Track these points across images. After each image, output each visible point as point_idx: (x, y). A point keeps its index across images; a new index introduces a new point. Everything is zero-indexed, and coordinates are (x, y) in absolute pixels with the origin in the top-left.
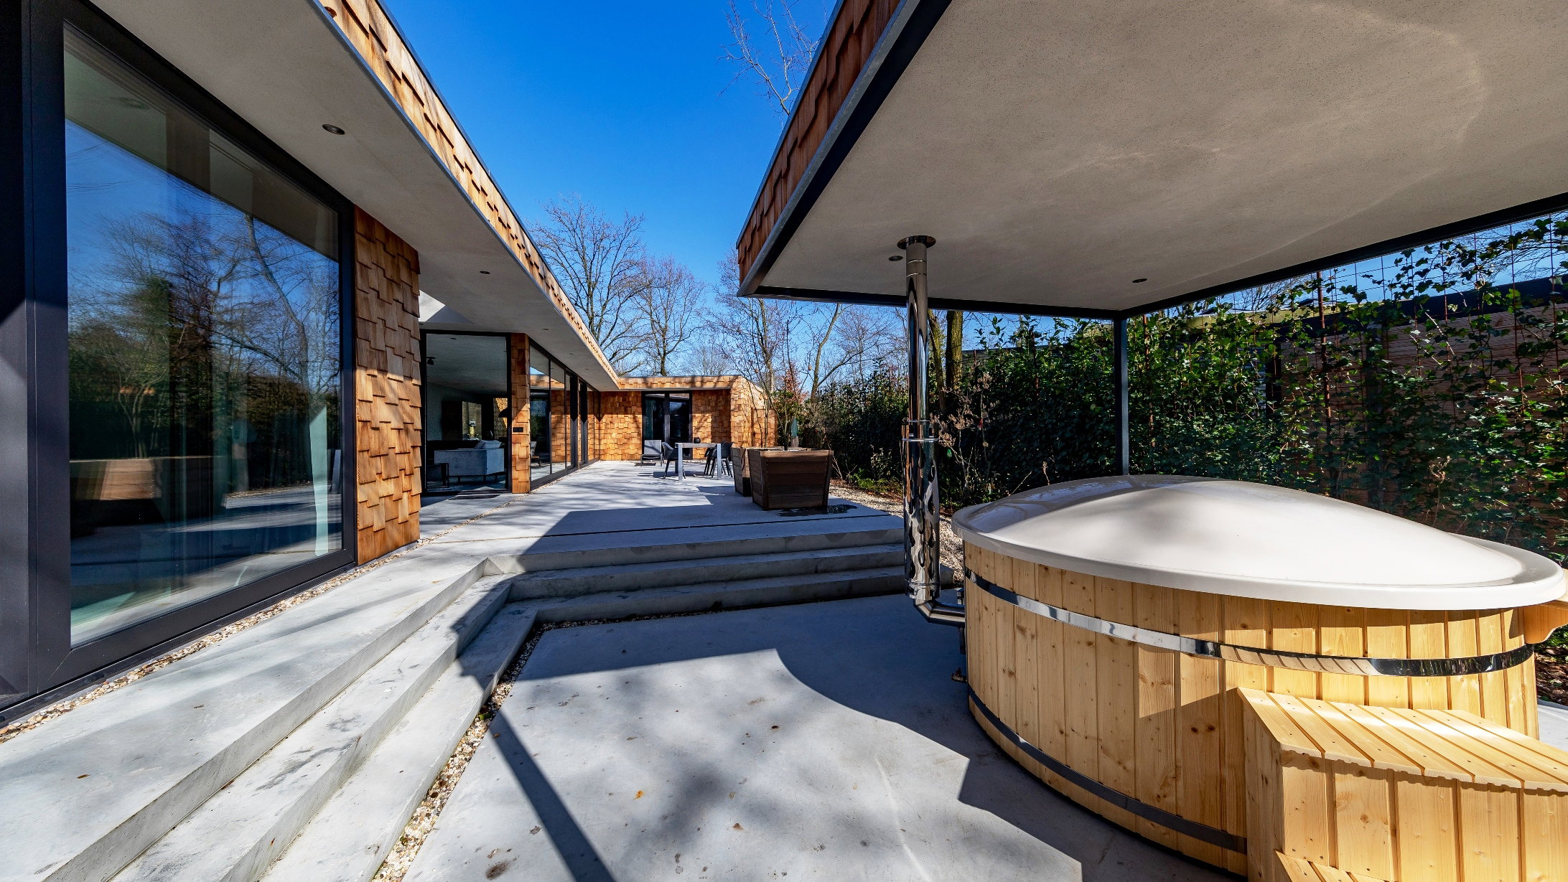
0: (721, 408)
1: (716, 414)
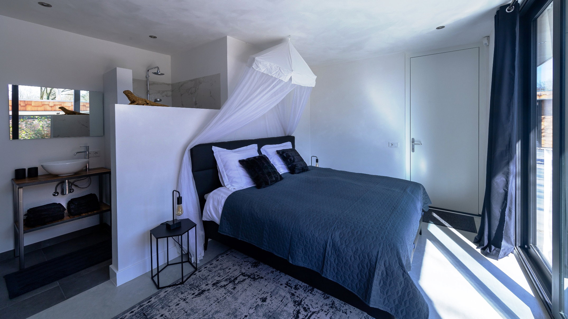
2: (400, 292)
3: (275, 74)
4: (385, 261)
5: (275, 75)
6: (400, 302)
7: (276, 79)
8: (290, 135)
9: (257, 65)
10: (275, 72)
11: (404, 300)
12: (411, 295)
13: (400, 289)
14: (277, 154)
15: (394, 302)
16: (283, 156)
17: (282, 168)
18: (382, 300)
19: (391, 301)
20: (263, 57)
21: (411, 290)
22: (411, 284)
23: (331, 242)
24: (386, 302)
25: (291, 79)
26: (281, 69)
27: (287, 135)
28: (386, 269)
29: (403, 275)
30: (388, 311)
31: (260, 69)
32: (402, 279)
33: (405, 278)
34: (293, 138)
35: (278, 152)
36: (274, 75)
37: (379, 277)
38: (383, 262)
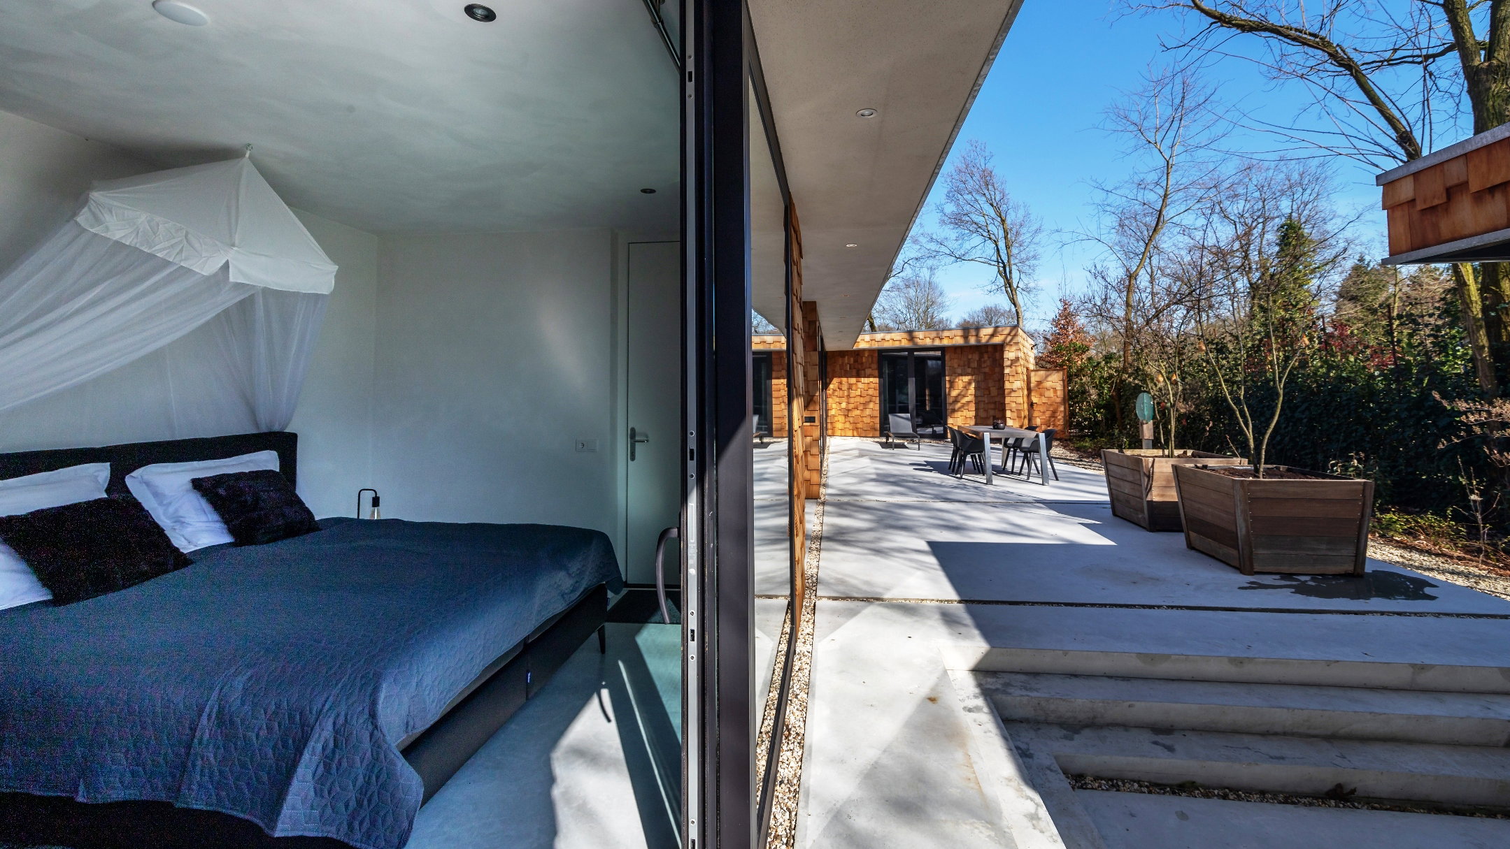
0: (987, 370)
1: (980, 378)
2: (362, 777)
3: (164, 249)
4: (338, 715)
5: (165, 252)
6: (360, 804)
7: (167, 264)
8: (276, 428)
9: (94, 214)
10: (167, 244)
11: (368, 795)
12: (383, 777)
13: (361, 771)
14: (195, 488)
15: (347, 806)
16: (217, 494)
17: (206, 531)
18: (316, 813)
19: (341, 806)
20: (122, 195)
21: (385, 764)
22: (385, 752)
23: (217, 706)
24: (329, 811)
25: (226, 266)
26: (189, 236)
27: (264, 429)
28: (336, 732)
29: (372, 735)
30: (330, 835)
31: (107, 229)
32: (367, 745)
33: (373, 740)
34: (294, 437)
35: (197, 484)
36: (161, 250)
37: (316, 759)
38: (331, 721)
